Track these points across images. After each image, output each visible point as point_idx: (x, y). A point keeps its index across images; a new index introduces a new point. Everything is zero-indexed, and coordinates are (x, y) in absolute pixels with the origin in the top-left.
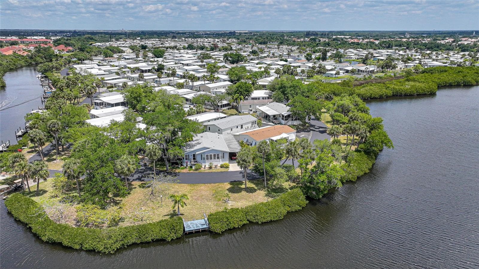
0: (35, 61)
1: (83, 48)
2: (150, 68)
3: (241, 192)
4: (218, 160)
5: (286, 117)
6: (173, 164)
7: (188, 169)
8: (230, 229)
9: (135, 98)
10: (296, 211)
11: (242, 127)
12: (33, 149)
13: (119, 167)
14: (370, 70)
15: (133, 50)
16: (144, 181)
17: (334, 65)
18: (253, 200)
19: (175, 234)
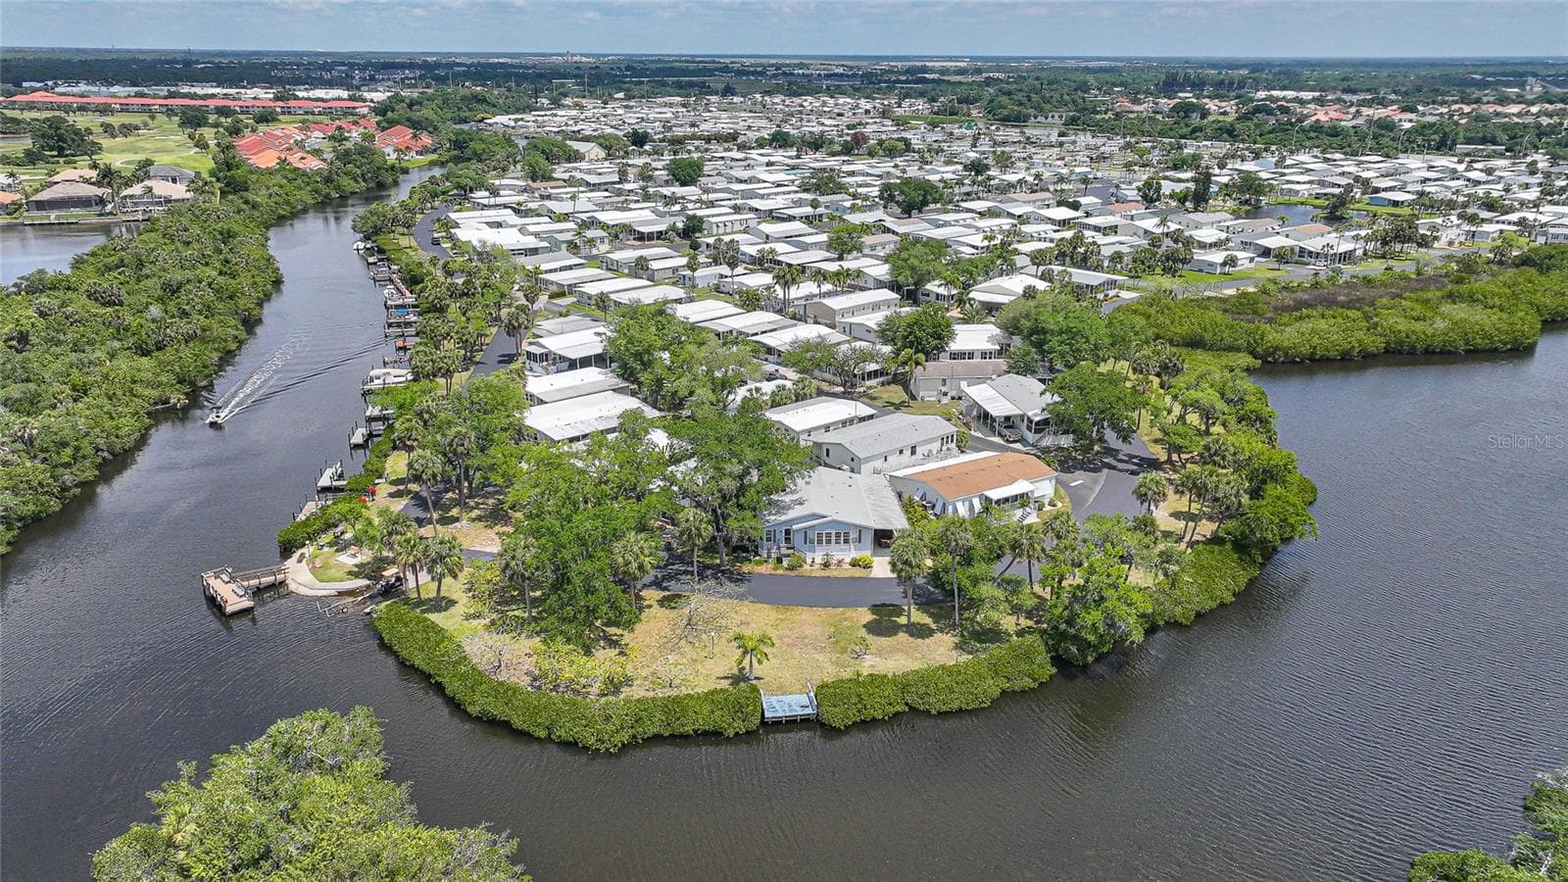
0: (338, 188)
1: (464, 139)
2: (663, 228)
3: (895, 634)
4: (846, 546)
5: (1037, 424)
6: (735, 549)
7: (770, 566)
8: (863, 722)
9: (638, 356)
10: (1023, 692)
11: (913, 452)
12: (401, 487)
13: (621, 560)
14: (1339, 252)
15: (608, 148)
16: (669, 591)
17: (1228, 224)
18: (924, 656)
19: (744, 721)
